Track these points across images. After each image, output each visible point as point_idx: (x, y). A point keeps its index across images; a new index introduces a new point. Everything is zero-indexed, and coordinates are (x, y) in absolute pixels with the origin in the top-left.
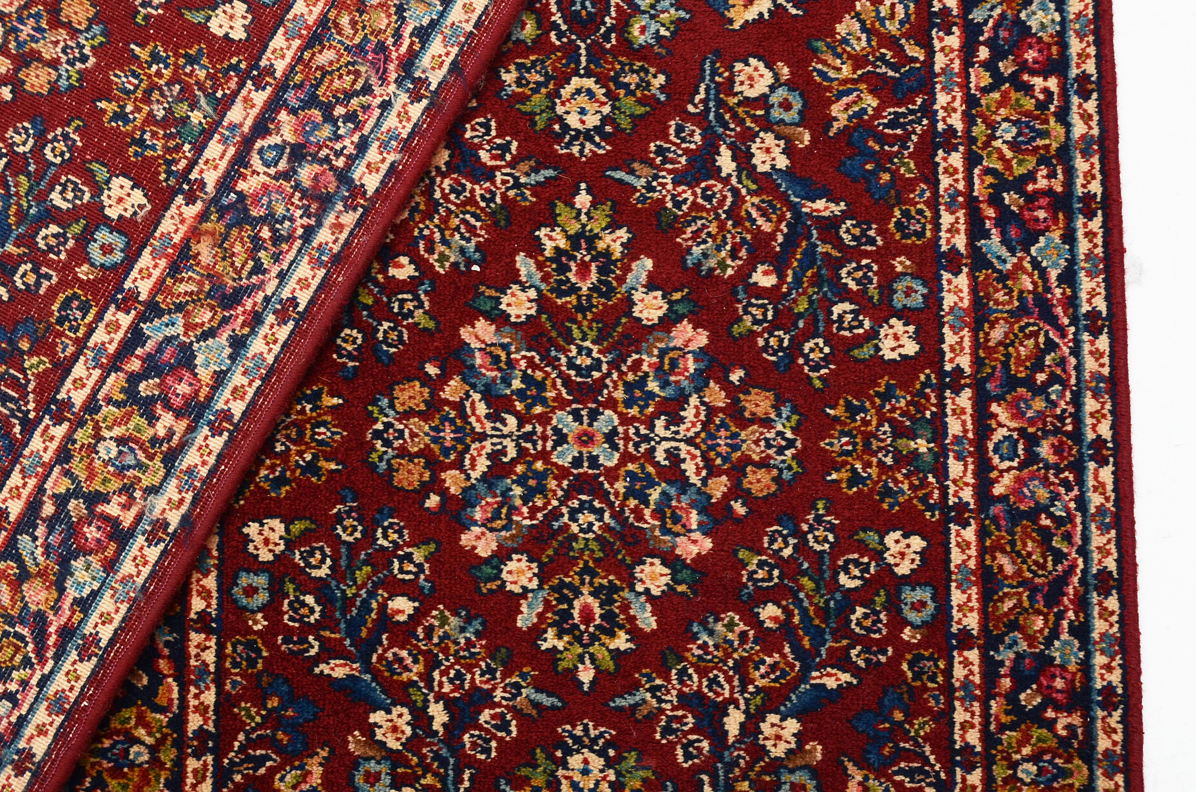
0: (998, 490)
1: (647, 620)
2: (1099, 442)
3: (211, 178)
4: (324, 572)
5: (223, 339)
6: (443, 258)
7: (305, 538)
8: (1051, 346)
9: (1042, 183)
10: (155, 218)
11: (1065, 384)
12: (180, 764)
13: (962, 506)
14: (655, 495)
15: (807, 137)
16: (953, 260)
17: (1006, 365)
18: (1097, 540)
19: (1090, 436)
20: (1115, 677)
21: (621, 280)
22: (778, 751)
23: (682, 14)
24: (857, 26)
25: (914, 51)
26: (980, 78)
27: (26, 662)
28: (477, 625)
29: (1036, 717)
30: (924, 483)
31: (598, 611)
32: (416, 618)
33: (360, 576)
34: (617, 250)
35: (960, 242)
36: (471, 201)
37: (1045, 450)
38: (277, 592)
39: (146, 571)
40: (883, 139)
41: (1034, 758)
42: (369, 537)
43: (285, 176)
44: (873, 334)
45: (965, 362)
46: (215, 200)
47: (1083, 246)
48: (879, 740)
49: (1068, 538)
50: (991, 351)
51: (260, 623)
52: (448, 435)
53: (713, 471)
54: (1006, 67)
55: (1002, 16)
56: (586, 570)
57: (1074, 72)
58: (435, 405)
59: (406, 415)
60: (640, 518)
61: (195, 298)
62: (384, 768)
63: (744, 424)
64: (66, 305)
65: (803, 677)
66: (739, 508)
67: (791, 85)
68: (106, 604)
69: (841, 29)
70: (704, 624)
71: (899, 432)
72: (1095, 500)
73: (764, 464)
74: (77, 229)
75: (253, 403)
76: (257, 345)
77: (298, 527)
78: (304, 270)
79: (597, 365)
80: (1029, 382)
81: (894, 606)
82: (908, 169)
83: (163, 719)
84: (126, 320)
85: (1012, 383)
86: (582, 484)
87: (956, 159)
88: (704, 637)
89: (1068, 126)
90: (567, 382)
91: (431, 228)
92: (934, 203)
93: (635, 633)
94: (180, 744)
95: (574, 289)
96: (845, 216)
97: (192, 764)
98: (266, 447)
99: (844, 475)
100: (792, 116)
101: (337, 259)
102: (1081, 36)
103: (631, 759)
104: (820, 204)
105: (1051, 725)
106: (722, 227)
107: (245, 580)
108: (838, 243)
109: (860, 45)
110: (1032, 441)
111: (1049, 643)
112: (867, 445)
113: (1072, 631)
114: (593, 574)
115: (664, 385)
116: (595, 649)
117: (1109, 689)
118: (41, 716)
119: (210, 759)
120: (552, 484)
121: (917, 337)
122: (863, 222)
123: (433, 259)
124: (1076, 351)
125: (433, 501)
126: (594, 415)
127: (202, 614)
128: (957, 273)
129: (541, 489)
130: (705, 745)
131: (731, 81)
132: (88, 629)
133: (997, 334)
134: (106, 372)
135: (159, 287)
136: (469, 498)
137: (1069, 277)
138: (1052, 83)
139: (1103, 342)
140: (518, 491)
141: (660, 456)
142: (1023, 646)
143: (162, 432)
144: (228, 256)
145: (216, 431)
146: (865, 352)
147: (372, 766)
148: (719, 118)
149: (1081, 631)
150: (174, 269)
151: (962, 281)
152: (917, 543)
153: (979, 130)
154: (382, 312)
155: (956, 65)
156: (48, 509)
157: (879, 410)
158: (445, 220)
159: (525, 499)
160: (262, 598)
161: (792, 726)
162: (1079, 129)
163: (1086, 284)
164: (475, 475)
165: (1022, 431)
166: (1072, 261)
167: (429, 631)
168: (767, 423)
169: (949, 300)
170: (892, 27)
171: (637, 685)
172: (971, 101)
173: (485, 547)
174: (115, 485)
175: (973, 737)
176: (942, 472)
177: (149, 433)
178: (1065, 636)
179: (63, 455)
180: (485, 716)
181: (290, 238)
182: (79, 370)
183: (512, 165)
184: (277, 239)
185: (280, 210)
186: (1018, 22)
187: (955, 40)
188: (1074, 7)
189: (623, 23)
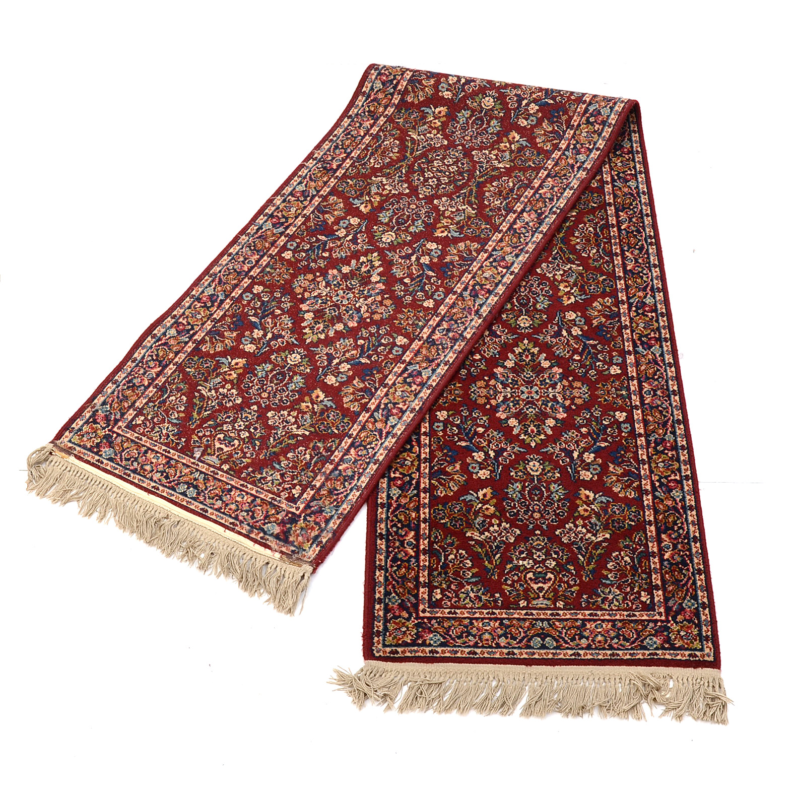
0: (646, 402)
1: (550, 432)
2: (674, 391)
3: (425, 336)
4: (459, 422)
5: (430, 369)
6: (488, 354)
7: (452, 415)
8: (658, 370)
9: (652, 335)
10: (410, 344)
11: (663, 378)
12: (419, 465)
13: (636, 406)
14: (550, 404)
15: (586, 328)
16: (629, 353)
17: (646, 374)
18: (675, 412)
19: (671, 389)
20: (684, 443)
21: (537, 358)
22: (589, 461)
23: (550, 302)
24: (599, 304)
25: (614, 309)
26: (633, 314)
27: (377, 440)
28: (502, 433)
29: (662, 452)
30: (625, 401)
31: (535, 430)
32: (484, 432)
33: (468, 423)
34: (536, 352)
35: (631, 349)
36: (495, 342)
37: (659, 393)
38: (445, 427)
39: (410, 419)
40: (607, 327)
41: (663, 462)
42: (471, 414)
43: (445, 335)
44: (608, 369)
45: (635, 374)
46: (427, 340)
47: (665, 349)
48: (618, 458)
49: (667, 412)
50: (641, 372)
51: (441, 434)
52: (491, 392)
53: (565, 399)
54: (640, 311)
55: (639, 301)
56: (531, 421)
57: (659, 312)
58: (487, 386)
59: (480, 388)
60: (546, 409)
61: (422, 361)
62: (477, 465)
63: (574, 389)
64: (387, 363)
65: (595, 444)
66: (573, 407)
67: (581, 317)
68: (399, 426)
69: (594, 305)
70: (566, 433)
71: (617, 389)
72: (674, 404)
73: (580, 397)
74: (389, 347)
75: (438, 383)
76: (439, 370)
77: (451, 413)
78: (451, 354)
79: (532, 377)
80: (653, 378)
81: (619, 428)
82: (615, 334)
83: (415, 455)
84: (403, 366)
85: (648, 378)
86: (528, 403)
87: (628, 331)
88: (566, 436)
89: (659, 324)
90: (524, 380)
91: (485, 348)
92: (623, 341)
93: (546, 435)
94: (419, 460)
95: (524, 361)
96: (598, 344)
97: (423, 465)
98: (441, 395)
99: (602, 399)
100: (582, 323)
101: (460, 352)
102: (660, 304)
103: (547, 463)
104: (591, 341)
105: (667, 454)
106: (564, 347)
107: (436, 424)
108: (597, 350)
109: (600, 308)
110: (655, 391)
111: (664, 435)
112: (608, 393)
113: (671, 432)
114: (534, 422)
115: (551, 381)
116: (535, 438)
117: (683, 446)
118: (381, 451)
119: (428, 464)
120: (521, 402)
121: (620, 369)
122: (604, 345)
123: (485, 354)
124: (666, 371)
125: (488, 406)
126: (531, 388)
127: (425, 432)
128: (631, 355)
129: (518, 404)
130: (568, 460)
131: (565, 316)
132: (394, 432)
133: (643, 368)
134: (398, 377)
135: (412, 358)
136: (498, 406)
137: (662, 355)
138: (654, 314)
139: (673, 369)
140: (511, 404)
141: (551, 396)
142: (657, 436)
143: (413, 389)
144: (430, 352)
145: (428, 389)
146: (607, 373)
147: (474, 465)
148: (562, 324)
149: (674, 433)
150: (416, 355)
151: (632, 357)
152: (624, 414)
153: (634, 325)
154: (472, 366)
155: (627, 311)
156: (382, 406)
157: (611, 385)
158: (488, 346)
159: (514, 406)
160: (442, 428)
161: (593, 455)
162: (662, 324)
163: (667, 357)
164: (499, 401)
165: (652, 389)
166: (663, 352)
167: (488, 435)
168: (580, 388)
169: (628, 361)
170: (608, 304)
171: (548, 446)
172: (631, 319)
173: (503, 416)
174: (401, 400)
175: (645, 457)
176: (630, 399)
177: (410, 389)
178: (669, 434)
179: (386, 395)
180: (505, 454)
181: (447, 348)
182: (390, 377)
183: (506, 334)
184: (443, 348)
185: (444, 342)
186: (642, 302)
187: (626, 306)
188: (658, 298)
189: (534, 305)
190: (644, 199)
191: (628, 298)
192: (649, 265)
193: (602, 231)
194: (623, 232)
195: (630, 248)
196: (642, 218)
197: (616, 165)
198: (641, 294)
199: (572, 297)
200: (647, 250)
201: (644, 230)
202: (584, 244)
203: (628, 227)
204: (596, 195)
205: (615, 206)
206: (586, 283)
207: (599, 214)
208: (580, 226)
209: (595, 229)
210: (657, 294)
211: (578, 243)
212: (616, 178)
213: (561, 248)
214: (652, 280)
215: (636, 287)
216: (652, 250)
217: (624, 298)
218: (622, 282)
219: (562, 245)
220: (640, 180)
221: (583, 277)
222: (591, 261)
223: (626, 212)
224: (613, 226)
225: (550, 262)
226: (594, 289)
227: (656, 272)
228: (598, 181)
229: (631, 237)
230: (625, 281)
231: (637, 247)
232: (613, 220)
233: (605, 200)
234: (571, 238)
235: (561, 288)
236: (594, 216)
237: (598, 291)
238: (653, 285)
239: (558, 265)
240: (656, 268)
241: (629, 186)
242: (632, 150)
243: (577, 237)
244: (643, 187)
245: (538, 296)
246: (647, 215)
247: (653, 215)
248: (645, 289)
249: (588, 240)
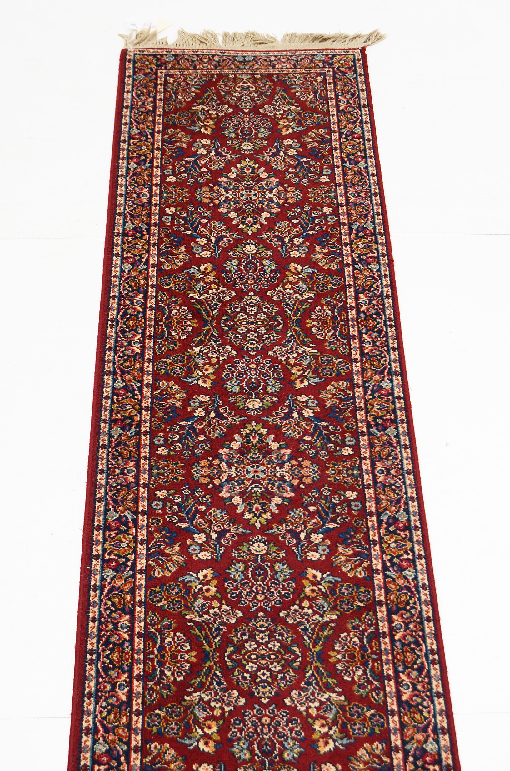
23: (302, 749)
24: (365, 752)
25: (385, 759)
54: (419, 763)
55: (417, 747)
57: (444, 763)
69: (359, 753)
102: (445, 752)
109: (366, 758)
155: (402, 763)
170: (378, 752)
186: (423, 748)
187: (400, 755)
188: (442, 743)
189: (281, 753)
190: (425, 595)
191: (404, 743)
192: (431, 693)
193: (370, 642)
194: (398, 644)
195: (406, 668)
196: (422, 623)
197: (389, 546)
198: (420, 737)
199: (331, 741)
200: (429, 671)
201: (425, 642)
202: (347, 662)
203: (404, 637)
204: (362, 589)
205: (387, 605)
206: (350, 720)
207: (367, 617)
208: (342, 635)
209: (361, 640)
210: (441, 736)
211: (339, 661)
212: (389, 564)
213: (317, 668)
214: (434, 716)
215: (414, 726)
216: (435, 671)
217: (399, 743)
218: (396, 718)
219: (318, 664)
220: (419, 567)
221: (344, 711)
222: (355, 688)
223: (401, 616)
224: (384, 635)
225: (302, 689)
226: (359, 729)
227: (440, 704)
228: (365, 569)
229: (407, 651)
230: (400, 717)
231: (416, 666)
232: (384, 627)
233: (374, 597)
234: (332, 653)
235: (317, 727)
236: (360, 621)
237: (364, 732)
238: (436, 724)
239: (313, 694)
240: (439, 697)
241: (405, 577)
242: (410, 524)
243: (338, 652)
244: (423, 578)
245: (286, 740)
246: (428, 619)
247: (436, 620)
248: (425, 730)
249: (352, 656)
